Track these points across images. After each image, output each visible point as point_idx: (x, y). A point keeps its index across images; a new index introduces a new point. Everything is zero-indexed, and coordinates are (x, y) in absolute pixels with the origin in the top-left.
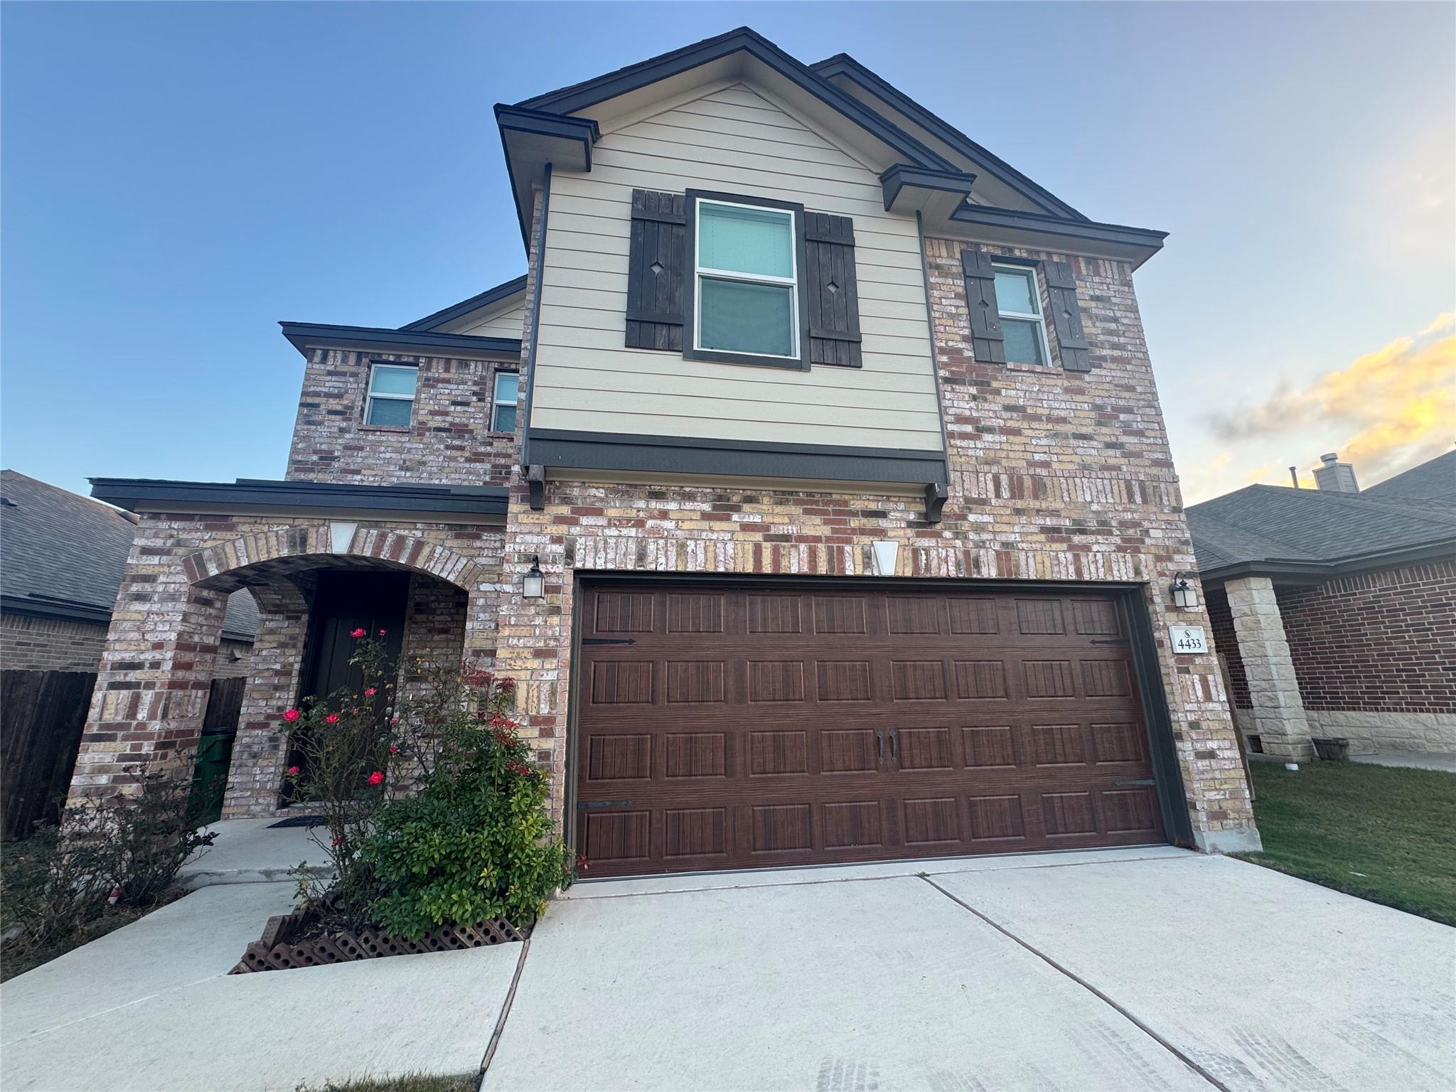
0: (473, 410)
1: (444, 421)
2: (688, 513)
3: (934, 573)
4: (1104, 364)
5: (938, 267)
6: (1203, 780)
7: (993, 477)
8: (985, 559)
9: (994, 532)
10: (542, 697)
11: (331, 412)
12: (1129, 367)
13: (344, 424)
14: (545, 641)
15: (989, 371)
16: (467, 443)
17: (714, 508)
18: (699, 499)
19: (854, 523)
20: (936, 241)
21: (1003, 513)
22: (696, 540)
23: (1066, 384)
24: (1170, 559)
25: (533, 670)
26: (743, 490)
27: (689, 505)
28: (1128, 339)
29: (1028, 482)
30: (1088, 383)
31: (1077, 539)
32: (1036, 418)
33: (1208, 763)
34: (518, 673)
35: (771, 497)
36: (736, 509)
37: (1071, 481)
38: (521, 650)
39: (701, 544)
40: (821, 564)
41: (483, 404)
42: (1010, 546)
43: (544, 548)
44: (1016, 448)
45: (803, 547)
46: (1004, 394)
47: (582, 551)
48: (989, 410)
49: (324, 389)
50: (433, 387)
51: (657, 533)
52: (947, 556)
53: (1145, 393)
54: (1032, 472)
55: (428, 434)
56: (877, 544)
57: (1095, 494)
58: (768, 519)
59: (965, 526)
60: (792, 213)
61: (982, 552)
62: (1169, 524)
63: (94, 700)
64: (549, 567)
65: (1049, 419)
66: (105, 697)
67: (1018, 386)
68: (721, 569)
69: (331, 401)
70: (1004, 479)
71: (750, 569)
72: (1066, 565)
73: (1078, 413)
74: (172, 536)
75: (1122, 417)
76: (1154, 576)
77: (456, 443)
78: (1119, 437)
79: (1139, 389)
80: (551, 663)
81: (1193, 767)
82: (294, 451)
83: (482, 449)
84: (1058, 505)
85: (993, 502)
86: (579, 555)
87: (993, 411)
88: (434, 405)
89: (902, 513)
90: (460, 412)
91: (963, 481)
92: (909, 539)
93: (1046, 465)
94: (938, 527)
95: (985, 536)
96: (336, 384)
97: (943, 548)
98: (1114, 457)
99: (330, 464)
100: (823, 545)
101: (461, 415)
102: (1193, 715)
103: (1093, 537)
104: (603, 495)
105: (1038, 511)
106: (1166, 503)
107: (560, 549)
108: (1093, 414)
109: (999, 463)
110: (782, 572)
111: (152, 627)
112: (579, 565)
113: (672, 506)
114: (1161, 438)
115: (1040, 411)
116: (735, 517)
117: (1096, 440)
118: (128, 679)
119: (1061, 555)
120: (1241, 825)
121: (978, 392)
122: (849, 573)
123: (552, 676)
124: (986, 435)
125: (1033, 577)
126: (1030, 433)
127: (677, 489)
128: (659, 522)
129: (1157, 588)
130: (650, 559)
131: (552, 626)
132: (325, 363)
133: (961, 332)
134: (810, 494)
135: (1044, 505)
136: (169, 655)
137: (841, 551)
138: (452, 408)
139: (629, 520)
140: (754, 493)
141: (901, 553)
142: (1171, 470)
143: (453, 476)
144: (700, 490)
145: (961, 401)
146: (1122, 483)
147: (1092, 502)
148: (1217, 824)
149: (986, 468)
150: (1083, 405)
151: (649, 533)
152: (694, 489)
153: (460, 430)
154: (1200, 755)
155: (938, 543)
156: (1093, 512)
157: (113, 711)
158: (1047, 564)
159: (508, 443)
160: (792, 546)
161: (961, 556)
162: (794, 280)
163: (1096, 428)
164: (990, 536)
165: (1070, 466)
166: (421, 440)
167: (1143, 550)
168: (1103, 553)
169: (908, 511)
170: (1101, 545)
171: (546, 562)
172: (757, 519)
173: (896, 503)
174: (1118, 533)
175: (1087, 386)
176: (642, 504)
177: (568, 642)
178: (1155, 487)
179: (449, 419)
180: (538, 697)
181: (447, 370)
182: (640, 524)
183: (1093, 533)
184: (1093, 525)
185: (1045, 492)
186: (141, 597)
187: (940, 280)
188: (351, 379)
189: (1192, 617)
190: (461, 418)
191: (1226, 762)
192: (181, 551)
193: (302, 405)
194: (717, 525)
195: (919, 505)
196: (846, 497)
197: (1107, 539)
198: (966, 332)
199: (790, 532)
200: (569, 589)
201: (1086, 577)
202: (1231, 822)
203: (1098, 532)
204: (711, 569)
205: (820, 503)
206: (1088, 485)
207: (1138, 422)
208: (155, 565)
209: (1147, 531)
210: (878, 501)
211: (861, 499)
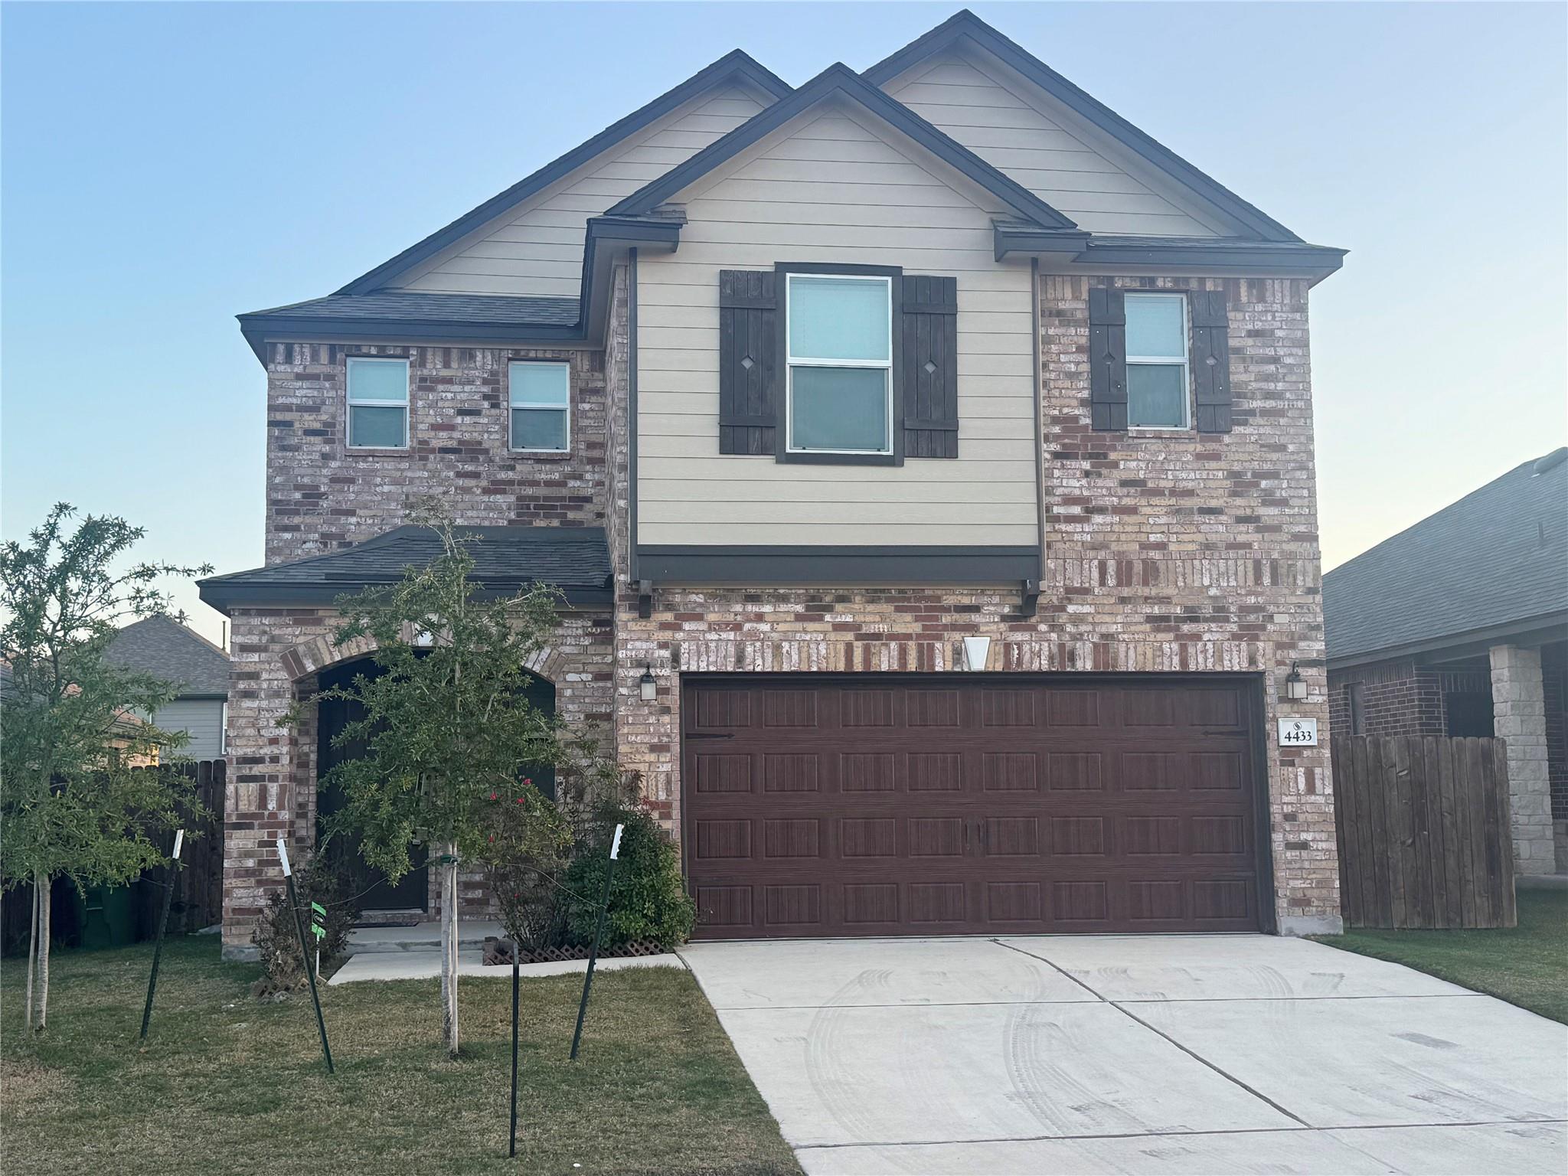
0: (486, 421)
1: (451, 438)
2: (782, 615)
3: (1025, 667)
4: (1251, 420)
5: (1060, 313)
6: (1289, 869)
7: (1100, 563)
8: (1081, 652)
9: (1093, 624)
10: (660, 786)
11: (309, 432)
12: (1282, 421)
13: (327, 448)
14: (659, 738)
15: (1108, 440)
16: (482, 468)
17: (808, 608)
18: (792, 600)
19: (946, 619)
20: (1060, 279)
21: (1106, 602)
22: (790, 641)
23: (1199, 448)
24: (1292, 646)
25: (650, 763)
26: (836, 589)
27: (783, 607)
28: (1288, 384)
29: (1138, 567)
30: (1227, 445)
31: (1186, 628)
32: (1158, 492)
33: (1298, 854)
34: (638, 765)
35: (863, 596)
36: (829, 609)
37: (1188, 564)
38: (639, 746)
39: (795, 645)
40: (910, 662)
41: (498, 411)
42: (1110, 638)
43: (653, 653)
44: (1128, 529)
45: (893, 645)
46: (1122, 467)
47: (686, 655)
48: (1102, 488)
49: (294, 401)
50: (431, 389)
51: (754, 636)
52: (1040, 649)
53: (1298, 453)
54: (1143, 556)
55: (432, 457)
56: (969, 640)
57: (1215, 576)
58: (860, 618)
59: (1063, 618)
60: (889, 279)
61: (1079, 644)
62: (1299, 607)
63: (228, 792)
64: (658, 670)
65: (1173, 493)
66: (237, 789)
67: (1141, 455)
68: (814, 669)
69: (306, 416)
70: (1111, 566)
71: (841, 668)
72: (1170, 656)
73: (1211, 484)
74: (265, 632)
75: (1264, 484)
76: (1271, 664)
77: (469, 468)
78: (1256, 509)
79: (1291, 448)
80: (666, 757)
81: (1281, 856)
82: (271, 487)
83: (502, 475)
84: (1171, 591)
85: (1096, 591)
86: (684, 659)
87: (1107, 488)
88: (436, 416)
89: (996, 606)
90: (470, 425)
91: (1065, 569)
92: (1001, 634)
93: (1161, 546)
94: (1033, 620)
95: (1083, 628)
96: (310, 393)
97: (1036, 642)
98: (1245, 534)
99: (317, 504)
100: (914, 643)
101: (470, 429)
102: (1290, 807)
103: (1206, 626)
104: (702, 601)
105: (1146, 598)
106: (1299, 582)
107: (666, 653)
108: (1228, 483)
109: (1108, 548)
110: (872, 670)
111: (265, 723)
112: (684, 668)
113: (767, 609)
114: (1308, 507)
115: (1163, 484)
116: (828, 617)
117: (1226, 514)
118: (253, 773)
119: (1166, 646)
120: (1324, 912)
121: (1092, 467)
122: (938, 669)
123: (666, 767)
124: (1096, 516)
125: (1131, 669)
126: (1148, 510)
127: (771, 591)
128: (755, 625)
129: (1272, 678)
130: (748, 661)
131: (664, 725)
132: (291, 363)
133: (1079, 395)
134: (901, 591)
135: (1153, 593)
136: (285, 749)
137: (931, 648)
138: (459, 420)
139: (727, 625)
140: (846, 592)
141: (992, 649)
142: (1315, 545)
143: (470, 513)
144: (793, 591)
145: (1071, 480)
146: (1250, 565)
147: (1211, 586)
148: (1298, 911)
149: (1091, 554)
150: (1217, 472)
151: (746, 637)
152: (787, 591)
153: (472, 450)
154: (1290, 846)
155: (1032, 636)
156: (1211, 597)
157: (246, 802)
158: (1149, 655)
159: (535, 466)
160: (883, 644)
161: (1055, 650)
162: (888, 363)
163: (1229, 500)
164: (1090, 628)
165: (1191, 547)
166: (425, 465)
167: (1262, 638)
168: (1214, 643)
169: (1003, 605)
170: (1212, 633)
171: (655, 667)
172: (849, 619)
173: (990, 596)
174: (1236, 619)
175: (1225, 449)
176: (738, 608)
177: (678, 739)
178: (1290, 566)
179: (457, 435)
180: (657, 786)
181: (447, 365)
182: (737, 627)
183: (1206, 620)
184: (1208, 611)
185: (1156, 578)
186: (249, 694)
187: (1060, 331)
188: (327, 385)
189: (1308, 708)
190: (471, 432)
191: (1319, 853)
192: (277, 647)
193: (271, 424)
194: (811, 626)
195: (1016, 598)
196: (939, 592)
197: (1221, 627)
198: (1085, 394)
199: (881, 630)
200: (676, 691)
201: (1192, 668)
202: (1314, 909)
203: (1213, 619)
204: (804, 668)
205: (912, 600)
206: (1208, 567)
207: (1282, 489)
208: (255, 662)
209: (1271, 617)
210: (972, 595)
211: (954, 594)
